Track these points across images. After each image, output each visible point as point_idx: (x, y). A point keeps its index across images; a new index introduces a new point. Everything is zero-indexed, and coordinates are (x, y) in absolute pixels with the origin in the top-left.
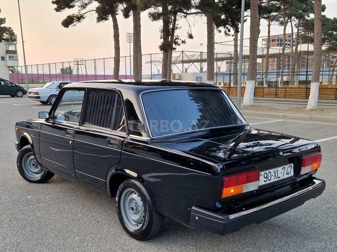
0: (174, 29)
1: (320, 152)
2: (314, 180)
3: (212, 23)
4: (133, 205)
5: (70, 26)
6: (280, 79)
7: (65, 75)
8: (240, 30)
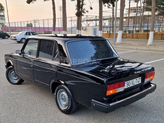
0: (82, 5)
1: (154, 71)
2: (151, 84)
3: (101, 2)
4: (63, 97)
5: (31, 3)
6: (134, 29)
7: (29, 27)
8: (115, 5)
